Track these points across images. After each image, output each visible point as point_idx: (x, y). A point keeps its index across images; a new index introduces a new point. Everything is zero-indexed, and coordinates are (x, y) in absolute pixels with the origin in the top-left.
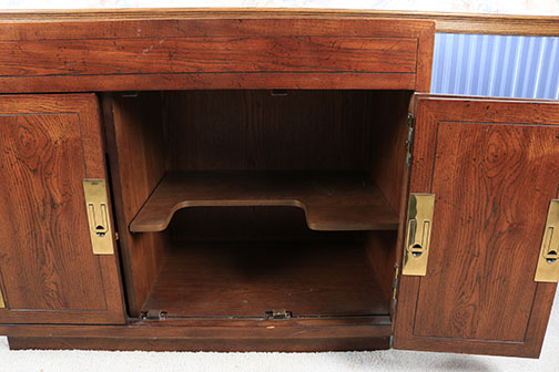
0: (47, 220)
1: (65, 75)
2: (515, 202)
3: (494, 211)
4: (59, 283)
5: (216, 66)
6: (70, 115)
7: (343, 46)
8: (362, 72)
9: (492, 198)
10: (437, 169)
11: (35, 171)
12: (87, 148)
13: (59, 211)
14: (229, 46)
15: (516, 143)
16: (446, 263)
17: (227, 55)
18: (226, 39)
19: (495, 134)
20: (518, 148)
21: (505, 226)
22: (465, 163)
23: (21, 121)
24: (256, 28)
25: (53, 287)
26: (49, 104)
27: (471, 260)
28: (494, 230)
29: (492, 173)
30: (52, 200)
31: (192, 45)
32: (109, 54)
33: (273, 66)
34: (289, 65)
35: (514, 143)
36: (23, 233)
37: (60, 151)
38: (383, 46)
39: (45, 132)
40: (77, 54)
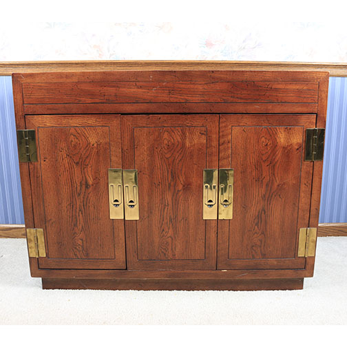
0: (82, 196)
1: (103, 103)
2: (183, 172)
3: (173, 178)
4: (84, 239)
5: (197, 98)
6: (104, 128)
7: (273, 87)
8: (285, 102)
9: (170, 170)
10: (136, 155)
11: (77, 163)
12: (113, 148)
13: (90, 189)
14: (206, 87)
15: (179, 138)
16: (150, 211)
17: (203, 92)
18: (204, 83)
19: (166, 133)
20: (180, 140)
21: (181, 187)
22: (152, 151)
23: (72, 130)
24: (222, 76)
25: (80, 242)
26: (91, 121)
27: (164, 208)
28: (175, 189)
29: (168, 156)
30: (86, 182)
31: (183, 86)
32: (132, 91)
33: (232, 99)
34: (241, 99)
35: (178, 138)
36: (65, 204)
37: (95, 150)
38: (298, 87)
39: (86, 138)
40: (112, 90)
